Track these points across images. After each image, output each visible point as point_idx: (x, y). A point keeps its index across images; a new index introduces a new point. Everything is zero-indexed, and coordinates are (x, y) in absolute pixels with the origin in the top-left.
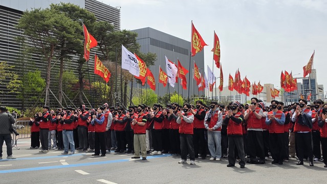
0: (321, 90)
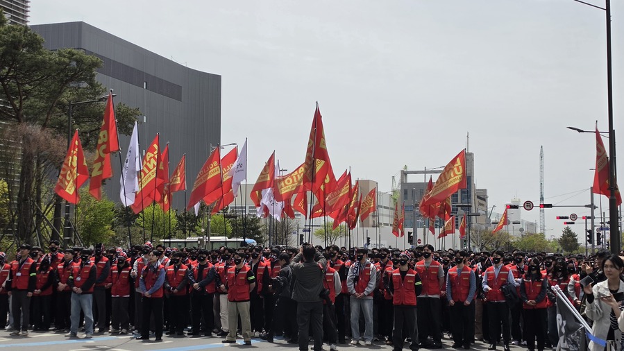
0: (482, 202)
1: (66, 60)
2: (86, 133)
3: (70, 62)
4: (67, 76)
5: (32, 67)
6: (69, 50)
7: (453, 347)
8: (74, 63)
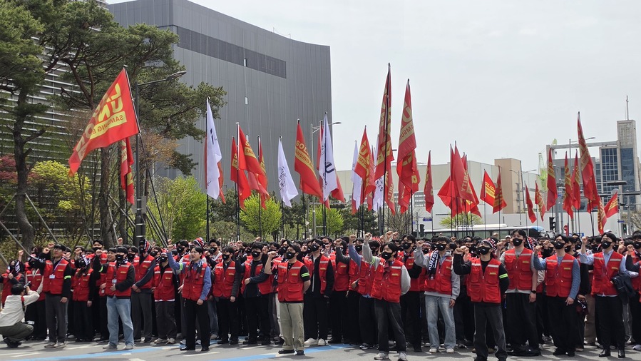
1: (138, 37)
2: (166, 118)
3: (142, 39)
4: (141, 55)
5: (101, 47)
6: (141, 25)
7: (554, 354)
8: (147, 40)
